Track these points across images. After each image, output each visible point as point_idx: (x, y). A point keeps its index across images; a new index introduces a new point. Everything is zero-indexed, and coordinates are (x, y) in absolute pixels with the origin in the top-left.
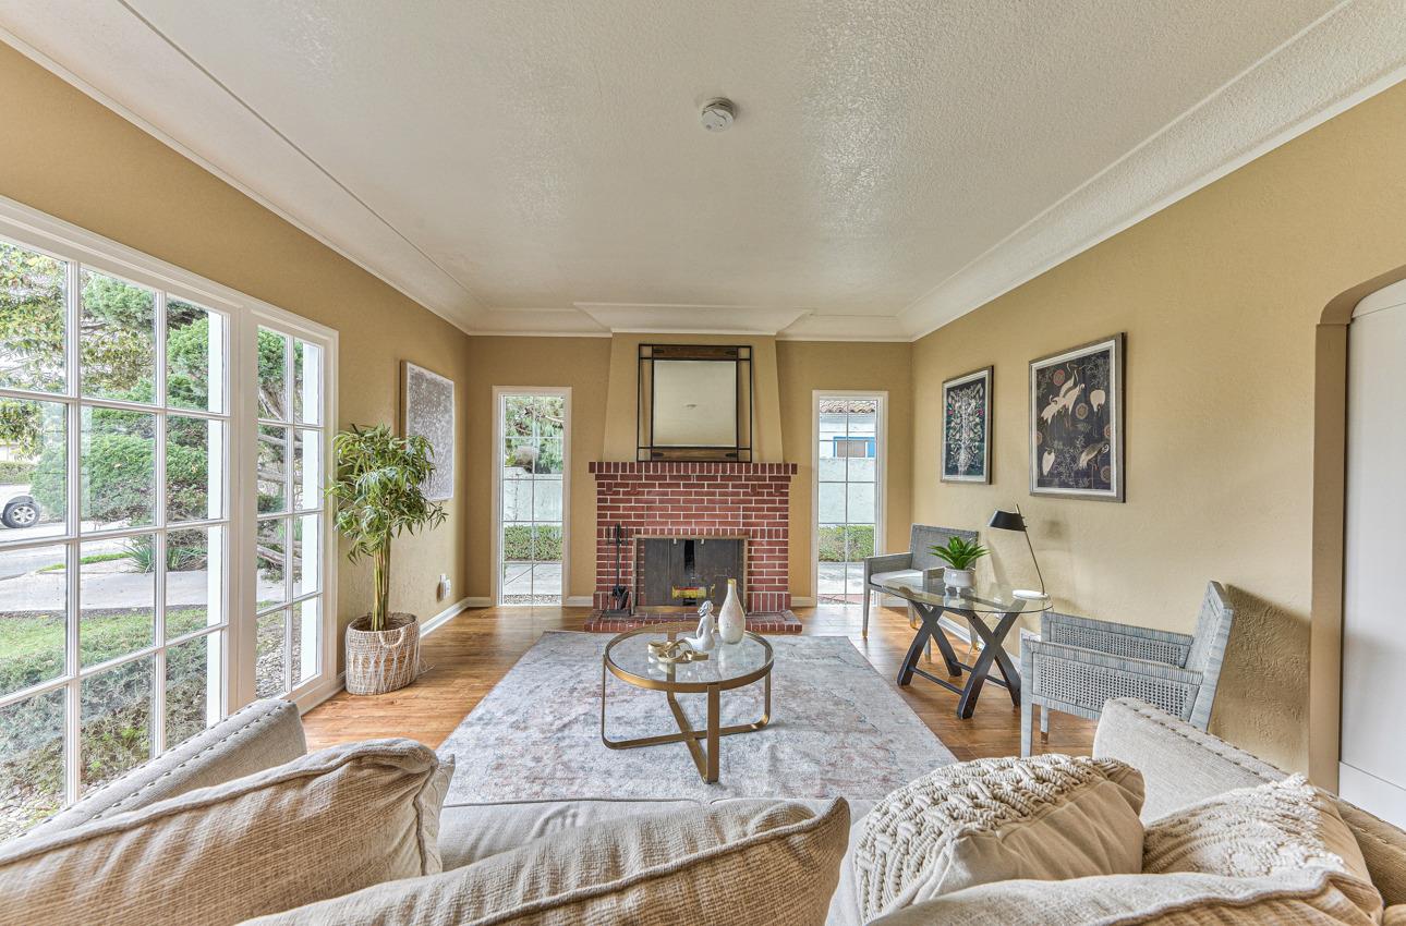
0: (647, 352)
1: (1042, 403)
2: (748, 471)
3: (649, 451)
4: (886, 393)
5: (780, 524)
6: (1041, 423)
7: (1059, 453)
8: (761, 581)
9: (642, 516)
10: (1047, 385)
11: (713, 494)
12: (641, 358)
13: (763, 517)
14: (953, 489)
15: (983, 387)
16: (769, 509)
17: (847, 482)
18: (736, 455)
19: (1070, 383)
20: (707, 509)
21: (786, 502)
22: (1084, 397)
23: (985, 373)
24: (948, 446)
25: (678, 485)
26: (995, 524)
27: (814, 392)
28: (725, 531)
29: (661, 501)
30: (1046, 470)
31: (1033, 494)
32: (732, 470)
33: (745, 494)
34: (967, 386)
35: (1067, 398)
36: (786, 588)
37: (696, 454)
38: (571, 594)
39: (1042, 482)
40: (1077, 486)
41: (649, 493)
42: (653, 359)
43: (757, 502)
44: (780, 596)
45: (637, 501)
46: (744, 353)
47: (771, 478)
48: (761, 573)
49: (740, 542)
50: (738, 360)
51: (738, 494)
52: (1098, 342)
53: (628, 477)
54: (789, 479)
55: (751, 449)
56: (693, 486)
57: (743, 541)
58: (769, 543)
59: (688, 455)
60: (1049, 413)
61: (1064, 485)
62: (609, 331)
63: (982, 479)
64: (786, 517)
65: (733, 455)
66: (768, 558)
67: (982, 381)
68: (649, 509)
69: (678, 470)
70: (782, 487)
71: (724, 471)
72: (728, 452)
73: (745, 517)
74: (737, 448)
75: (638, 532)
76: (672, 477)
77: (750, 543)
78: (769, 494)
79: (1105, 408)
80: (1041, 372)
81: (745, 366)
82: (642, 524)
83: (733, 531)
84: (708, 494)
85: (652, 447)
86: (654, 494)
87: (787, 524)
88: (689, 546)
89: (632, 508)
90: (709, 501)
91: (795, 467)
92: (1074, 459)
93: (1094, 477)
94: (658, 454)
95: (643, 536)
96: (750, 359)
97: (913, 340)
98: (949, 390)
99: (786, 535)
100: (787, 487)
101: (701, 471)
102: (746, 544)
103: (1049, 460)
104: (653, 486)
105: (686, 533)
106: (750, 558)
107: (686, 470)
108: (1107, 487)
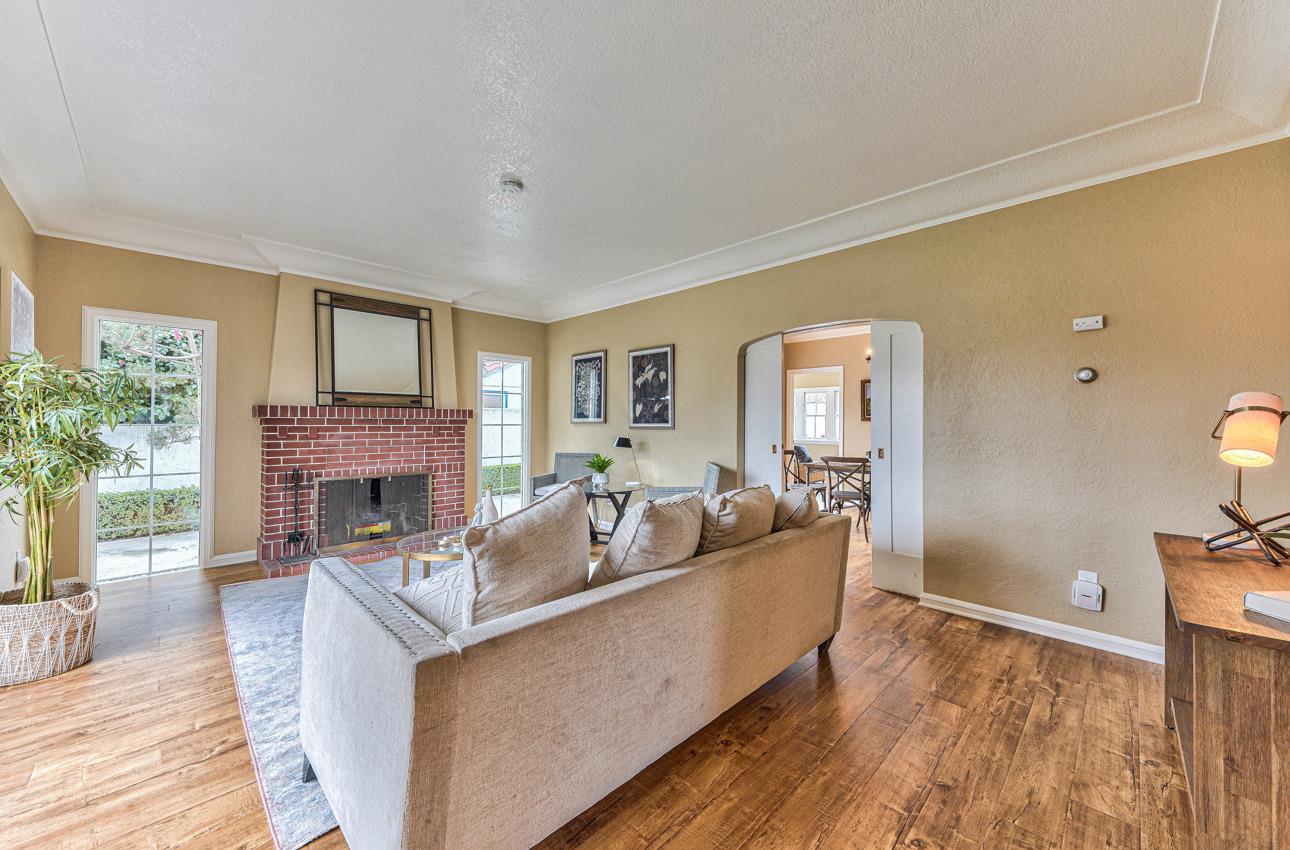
0: (324, 298)
1: (635, 377)
2: (432, 416)
3: (330, 396)
4: (530, 359)
5: (457, 460)
6: (635, 386)
7: (645, 405)
8: (442, 509)
9: (323, 459)
10: (639, 365)
11: (399, 436)
12: (317, 304)
13: (445, 454)
14: (580, 429)
15: (601, 361)
16: (448, 448)
17: (502, 425)
18: (420, 402)
19: (650, 366)
20: (392, 449)
21: (463, 441)
22: (656, 375)
23: (601, 354)
24: (576, 398)
25: (364, 429)
26: (618, 445)
27: (479, 353)
28: (410, 468)
29: (344, 445)
30: (638, 414)
31: (631, 428)
32: (418, 415)
33: (428, 435)
34: (590, 360)
35: (649, 374)
36: (463, 512)
37: (380, 400)
38: (215, 553)
39: (636, 421)
40: (653, 422)
41: (331, 436)
42: (332, 307)
43: (438, 441)
44: (458, 518)
45: (316, 445)
46: (424, 314)
47: (451, 422)
48: (442, 502)
49: (425, 477)
50: (419, 320)
51: (421, 435)
52: (662, 347)
53: (307, 422)
54: (465, 422)
55: (432, 397)
56: (380, 429)
57: (428, 475)
58: (449, 476)
59: (373, 401)
60: (639, 382)
61: (647, 422)
62: (277, 268)
63: (602, 420)
64: (463, 453)
65: (416, 402)
66: (448, 488)
67: (600, 358)
68: (330, 452)
69: (366, 415)
70: (460, 428)
71: (411, 415)
72: (413, 399)
73: (427, 455)
74: (421, 396)
75: (319, 475)
76: (357, 421)
77: (434, 477)
78: (449, 435)
79: (666, 381)
80: (635, 358)
81: (425, 326)
82: (323, 467)
83: (417, 468)
84: (393, 436)
85: (333, 392)
86: (338, 437)
87: (463, 459)
88: (375, 484)
89: (310, 452)
90: (395, 443)
91: (471, 412)
92: (652, 408)
93: (661, 417)
94: (340, 399)
95: (324, 479)
96: (430, 320)
97: (547, 322)
98: (577, 362)
99: (463, 468)
100: (463, 428)
101: (389, 415)
102: (430, 477)
103: (639, 408)
104: (337, 429)
105: (372, 472)
106: (434, 490)
107: (374, 414)
108: (667, 422)
